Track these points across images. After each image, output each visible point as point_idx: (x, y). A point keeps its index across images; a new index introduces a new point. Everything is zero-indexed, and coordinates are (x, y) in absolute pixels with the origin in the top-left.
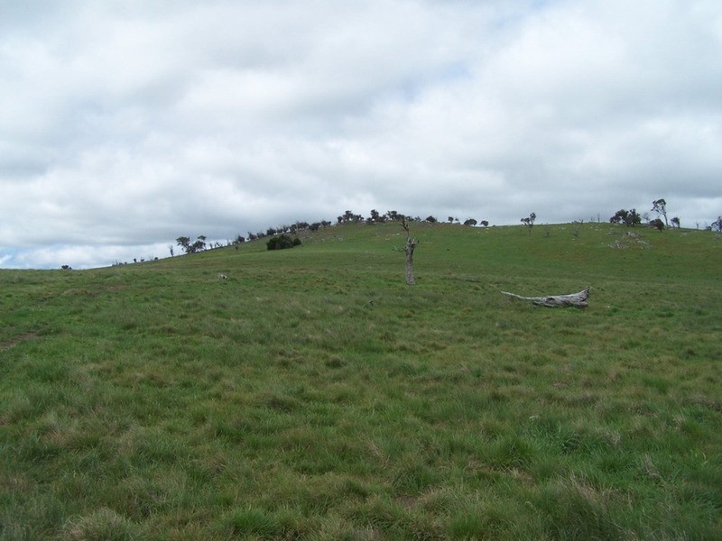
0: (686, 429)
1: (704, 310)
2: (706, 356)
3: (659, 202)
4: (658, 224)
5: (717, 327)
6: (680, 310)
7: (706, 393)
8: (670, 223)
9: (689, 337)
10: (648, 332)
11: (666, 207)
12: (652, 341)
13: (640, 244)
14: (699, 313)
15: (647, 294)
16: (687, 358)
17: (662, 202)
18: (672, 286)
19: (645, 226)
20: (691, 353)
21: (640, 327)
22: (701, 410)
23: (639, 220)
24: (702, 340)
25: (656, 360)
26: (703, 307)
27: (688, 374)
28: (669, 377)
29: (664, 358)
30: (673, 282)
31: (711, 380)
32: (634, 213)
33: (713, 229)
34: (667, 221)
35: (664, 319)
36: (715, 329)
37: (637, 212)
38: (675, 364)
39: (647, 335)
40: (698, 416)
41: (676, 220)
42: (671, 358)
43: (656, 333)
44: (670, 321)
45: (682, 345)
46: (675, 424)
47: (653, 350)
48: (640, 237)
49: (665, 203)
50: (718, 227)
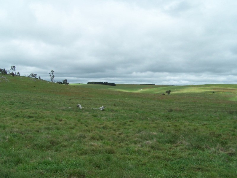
0: (10, 140)
1: (24, 102)
2: (22, 117)
3: (13, 67)
4: (13, 74)
5: (27, 108)
6: (17, 102)
7: (19, 128)
8: (16, 74)
9: (18, 111)
10: (4, 109)
11: (15, 69)
12: (5, 112)
13: (6, 81)
14: (23, 103)
15: (7, 97)
16: (16, 118)
17: (14, 67)
18: (16, 95)
19: (8, 75)
20: (17, 116)
21: (2, 108)
22: (16, 134)
23: (6, 72)
24: (22, 112)
25: (5, 119)
26: (24, 101)
27: (15, 123)
28: (8, 124)
29: (8, 118)
30: (17, 93)
31: (21, 124)
32: (4, 70)
33: (30, 77)
34: (15, 73)
35: (11, 105)
36: (26, 108)
37: (6, 70)
38: (11, 120)
39: (4, 110)
40: (14, 136)
41: (18, 73)
42: (10, 118)
43: (7, 110)
44: (13, 106)
45: (15, 113)
46: (6, 139)
47: (5, 115)
48: (6, 78)
49: (15, 67)
50: (31, 76)
